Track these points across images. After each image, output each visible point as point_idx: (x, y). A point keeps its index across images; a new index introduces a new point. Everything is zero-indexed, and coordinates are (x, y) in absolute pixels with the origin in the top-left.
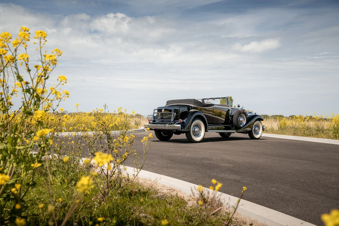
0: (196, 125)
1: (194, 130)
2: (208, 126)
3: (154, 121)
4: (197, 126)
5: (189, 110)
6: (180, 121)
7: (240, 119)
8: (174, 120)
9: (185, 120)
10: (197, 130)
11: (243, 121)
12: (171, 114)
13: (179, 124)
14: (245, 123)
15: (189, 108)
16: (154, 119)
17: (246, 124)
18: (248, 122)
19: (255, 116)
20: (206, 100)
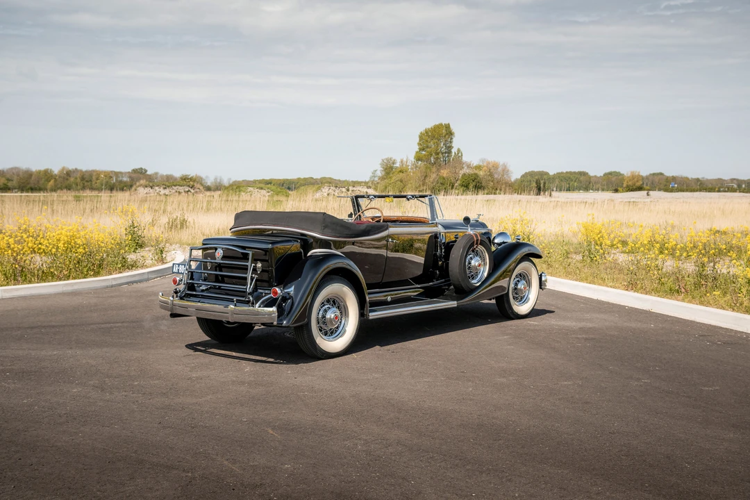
0: (328, 301)
1: (324, 317)
2: (369, 294)
3: (191, 287)
4: (336, 302)
5: (306, 251)
6: (276, 293)
7: (470, 263)
8: (255, 289)
9: (293, 288)
10: (333, 316)
11: (480, 265)
12: (245, 269)
13: (270, 303)
14: (486, 274)
15: (307, 243)
16: (192, 278)
17: (490, 275)
18: (495, 267)
19: (517, 246)
20: (364, 199)
